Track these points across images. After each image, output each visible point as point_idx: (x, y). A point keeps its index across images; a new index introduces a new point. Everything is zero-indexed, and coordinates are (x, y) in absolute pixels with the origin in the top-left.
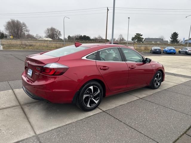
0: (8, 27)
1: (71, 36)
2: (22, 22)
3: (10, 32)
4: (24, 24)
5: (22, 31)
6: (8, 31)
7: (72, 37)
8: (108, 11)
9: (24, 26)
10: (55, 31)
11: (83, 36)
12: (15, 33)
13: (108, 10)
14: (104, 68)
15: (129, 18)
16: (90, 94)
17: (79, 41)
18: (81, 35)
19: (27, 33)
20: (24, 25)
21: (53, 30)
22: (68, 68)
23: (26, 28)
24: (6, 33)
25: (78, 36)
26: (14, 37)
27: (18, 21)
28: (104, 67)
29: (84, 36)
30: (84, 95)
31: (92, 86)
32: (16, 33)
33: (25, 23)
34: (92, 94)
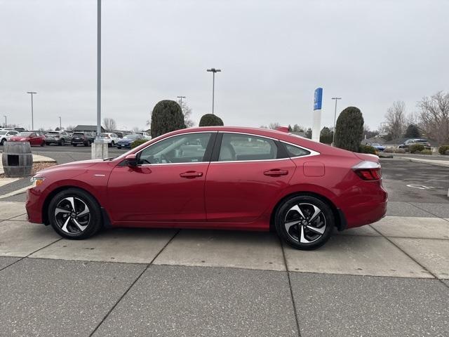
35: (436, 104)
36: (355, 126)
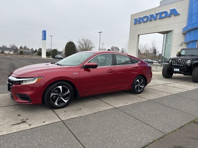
35: (83, 43)
36: (73, 50)
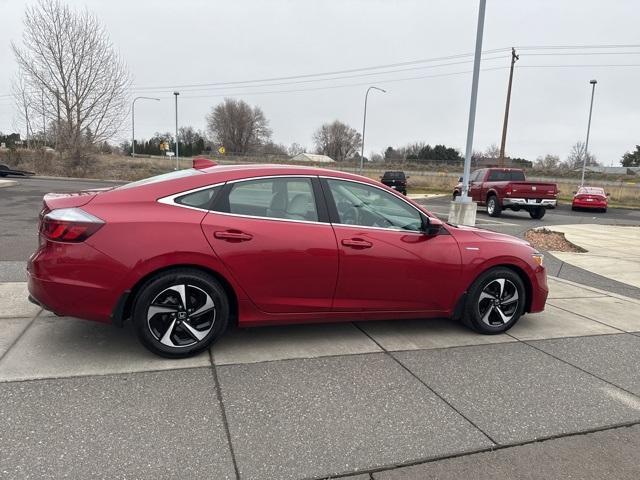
0: (218, 122)
1: (395, 148)
2: (253, 107)
3: (221, 137)
4: (258, 113)
5: (250, 133)
6: (215, 134)
7: (398, 151)
8: (513, 62)
9: (257, 120)
10: (346, 135)
11: (433, 146)
12: (233, 139)
13: (514, 56)
14: (233, 236)
15: (594, 83)
16: (177, 308)
17: (415, 164)
18: (426, 145)
19: (264, 139)
20: (259, 115)
21: (338, 129)
22: (101, 226)
23: (263, 124)
24: (210, 136)
25: (416, 149)
26: (227, 149)
27: (242, 105)
28: (231, 231)
29: (437, 147)
30: (151, 308)
31: (183, 286)
32: (236, 138)
33: (262, 110)
34: (183, 309)
